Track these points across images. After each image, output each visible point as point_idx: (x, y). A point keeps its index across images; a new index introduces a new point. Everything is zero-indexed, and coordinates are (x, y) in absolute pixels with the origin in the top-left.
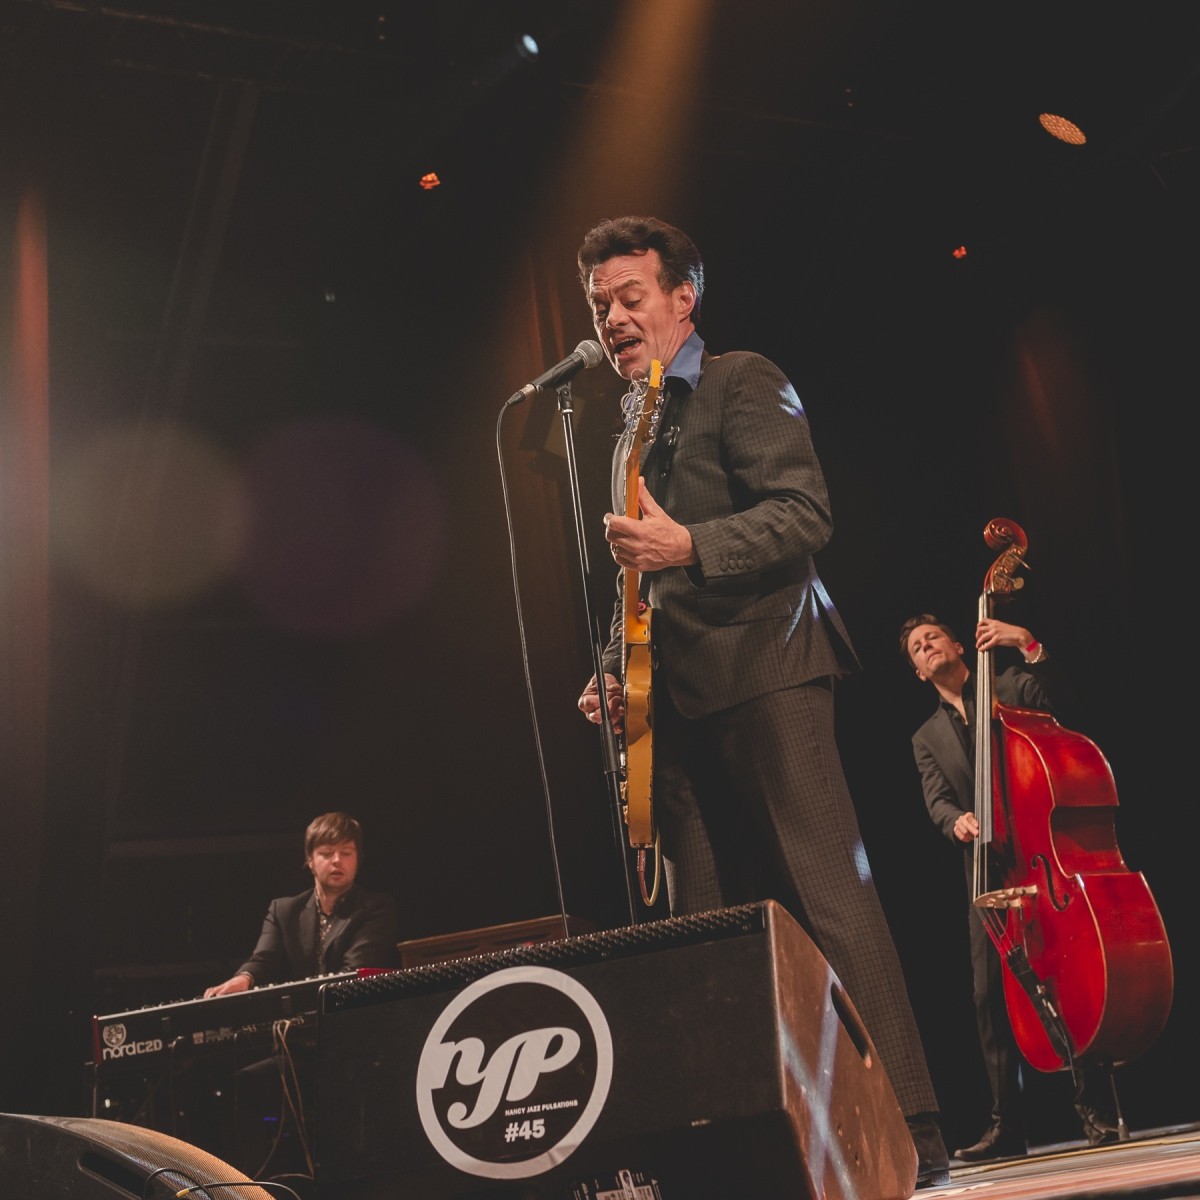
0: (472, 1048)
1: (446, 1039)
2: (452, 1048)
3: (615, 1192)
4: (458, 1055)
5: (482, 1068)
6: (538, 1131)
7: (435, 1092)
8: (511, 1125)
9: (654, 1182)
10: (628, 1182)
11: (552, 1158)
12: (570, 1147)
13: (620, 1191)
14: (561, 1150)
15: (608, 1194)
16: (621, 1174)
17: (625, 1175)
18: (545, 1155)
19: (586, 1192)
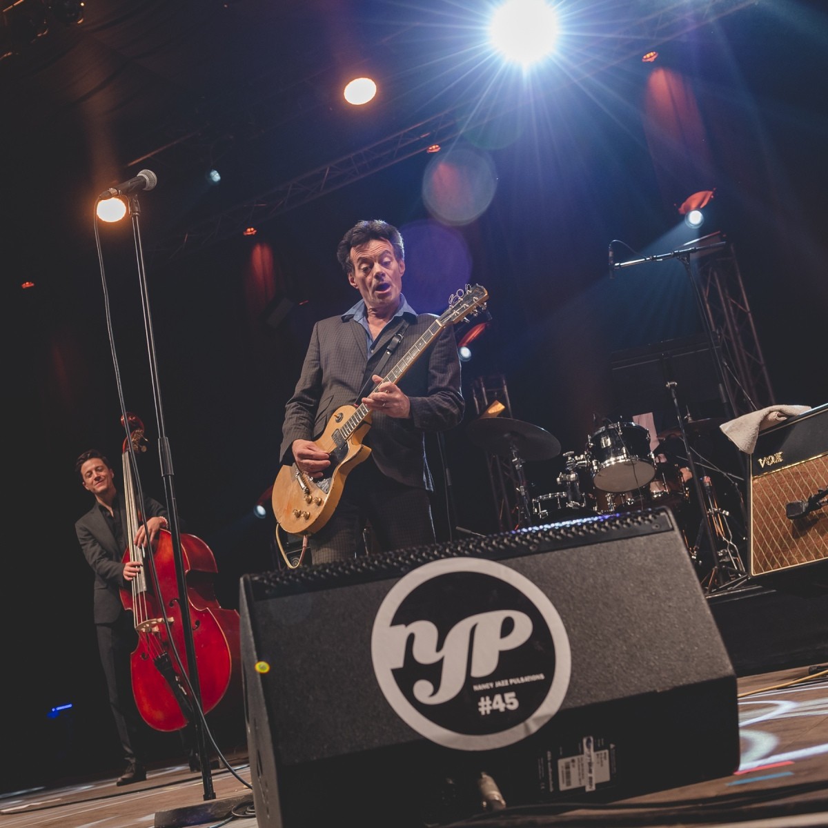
0: (425, 631)
1: (396, 621)
2: (403, 631)
3: (576, 758)
4: (411, 638)
5: (439, 647)
6: (512, 704)
7: (396, 672)
8: (482, 699)
9: (612, 746)
10: (588, 747)
11: (527, 728)
12: (545, 716)
13: (580, 757)
14: (537, 720)
15: (569, 760)
16: (585, 741)
17: (589, 741)
18: (521, 726)
19: (549, 759)
